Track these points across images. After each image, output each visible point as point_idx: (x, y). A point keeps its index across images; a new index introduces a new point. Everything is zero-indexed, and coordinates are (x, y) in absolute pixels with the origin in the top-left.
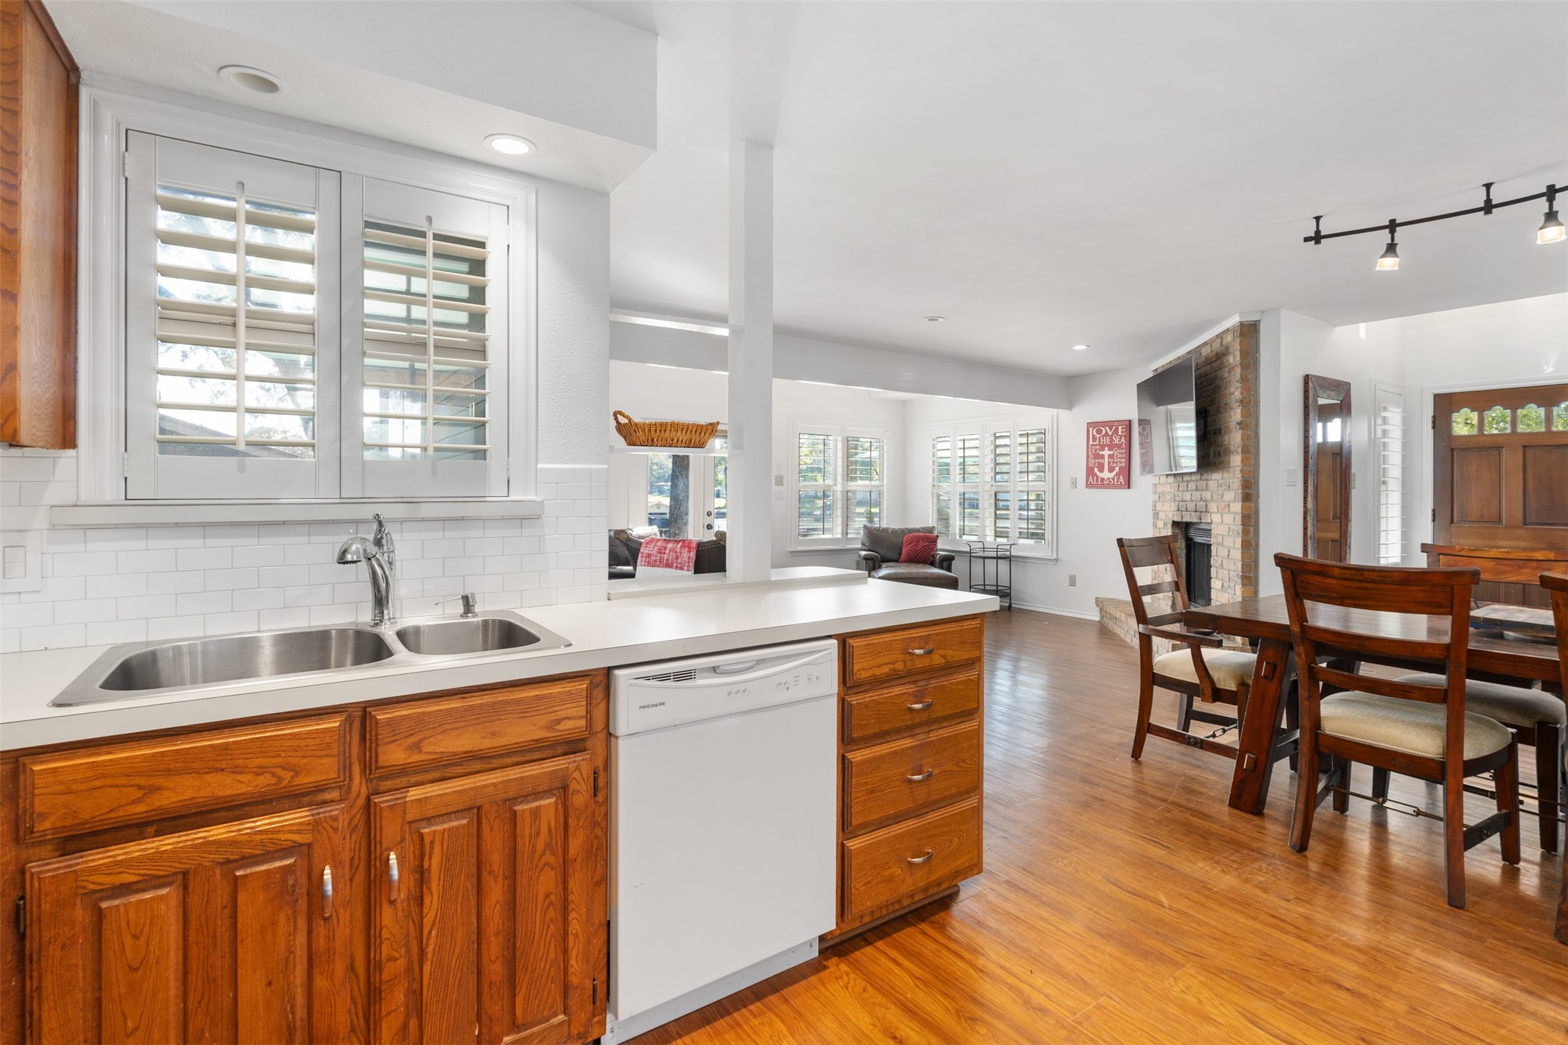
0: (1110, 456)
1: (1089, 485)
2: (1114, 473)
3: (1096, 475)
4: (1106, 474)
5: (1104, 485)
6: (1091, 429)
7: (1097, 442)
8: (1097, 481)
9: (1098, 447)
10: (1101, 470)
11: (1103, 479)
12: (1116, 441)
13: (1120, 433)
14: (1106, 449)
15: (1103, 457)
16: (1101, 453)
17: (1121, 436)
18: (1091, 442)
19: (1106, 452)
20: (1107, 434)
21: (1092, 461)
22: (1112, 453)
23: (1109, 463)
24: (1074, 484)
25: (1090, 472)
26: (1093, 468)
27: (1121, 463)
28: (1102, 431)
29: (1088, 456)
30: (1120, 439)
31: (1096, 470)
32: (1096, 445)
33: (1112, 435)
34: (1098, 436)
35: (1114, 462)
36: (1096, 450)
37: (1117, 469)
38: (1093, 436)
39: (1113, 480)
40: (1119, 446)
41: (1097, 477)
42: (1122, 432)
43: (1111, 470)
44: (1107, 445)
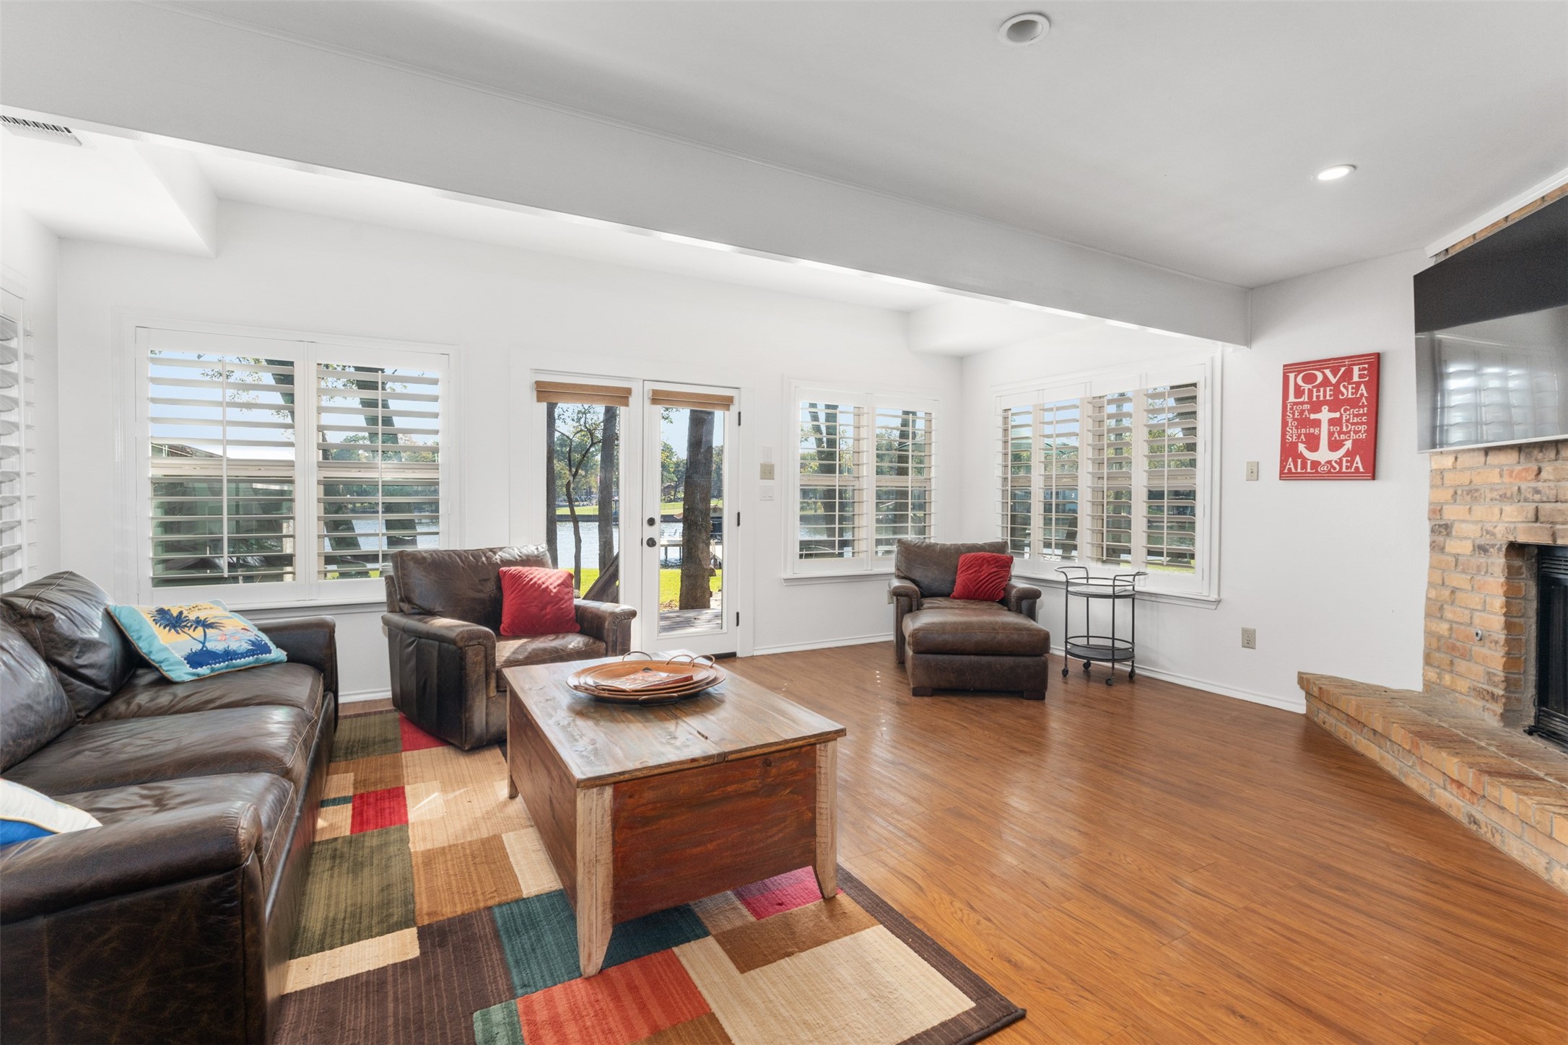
0: (1332, 422)
1: (1285, 475)
2: (1342, 451)
3: (1301, 456)
4: (1323, 454)
5: (1316, 473)
6: (1292, 376)
7: (1305, 398)
8: (1304, 466)
9: (1307, 407)
10: (1313, 444)
11: (1316, 464)
12: (1347, 392)
13: (1356, 378)
14: (1325, 409)
15: (1317, 423)
16: (1313, 416)
17: (1358, 384)
18: (1292, 398)
19: (1325, 415)
20: (1326, 382)
21: (1292, 435)
22: (1337, 415)
23: (1331, 434)
24: (1254, 473)
25: (1288, 451)
26: (1295, 445)
27: (1356, 432)
28: (1315, 377)
29: (1285, 424)
30: (1357, 389)
31: (1301, 447)
32: (1302, 403)
33: (1339, 383)
34: (1307, 387)
35: (1340, 433)
36: (1302, 412)
37: (1348, 445)
38: (1297, 387)
39: (1340, 463)
40: (1353, 403)
41: (1304, 460)
42: (1361, 376)
43: (1334, 446)
44: (1325, 402)
